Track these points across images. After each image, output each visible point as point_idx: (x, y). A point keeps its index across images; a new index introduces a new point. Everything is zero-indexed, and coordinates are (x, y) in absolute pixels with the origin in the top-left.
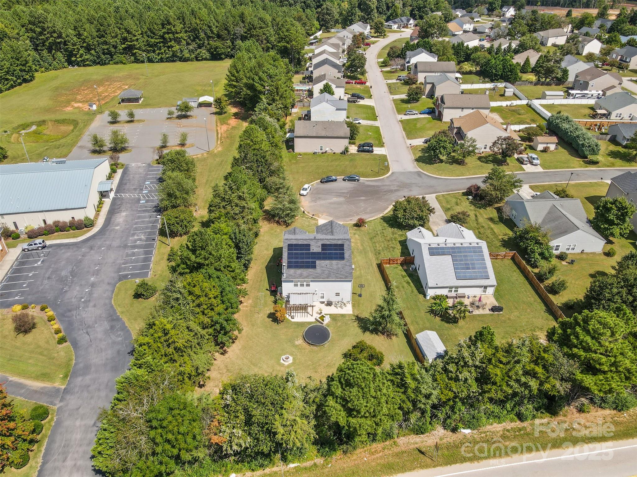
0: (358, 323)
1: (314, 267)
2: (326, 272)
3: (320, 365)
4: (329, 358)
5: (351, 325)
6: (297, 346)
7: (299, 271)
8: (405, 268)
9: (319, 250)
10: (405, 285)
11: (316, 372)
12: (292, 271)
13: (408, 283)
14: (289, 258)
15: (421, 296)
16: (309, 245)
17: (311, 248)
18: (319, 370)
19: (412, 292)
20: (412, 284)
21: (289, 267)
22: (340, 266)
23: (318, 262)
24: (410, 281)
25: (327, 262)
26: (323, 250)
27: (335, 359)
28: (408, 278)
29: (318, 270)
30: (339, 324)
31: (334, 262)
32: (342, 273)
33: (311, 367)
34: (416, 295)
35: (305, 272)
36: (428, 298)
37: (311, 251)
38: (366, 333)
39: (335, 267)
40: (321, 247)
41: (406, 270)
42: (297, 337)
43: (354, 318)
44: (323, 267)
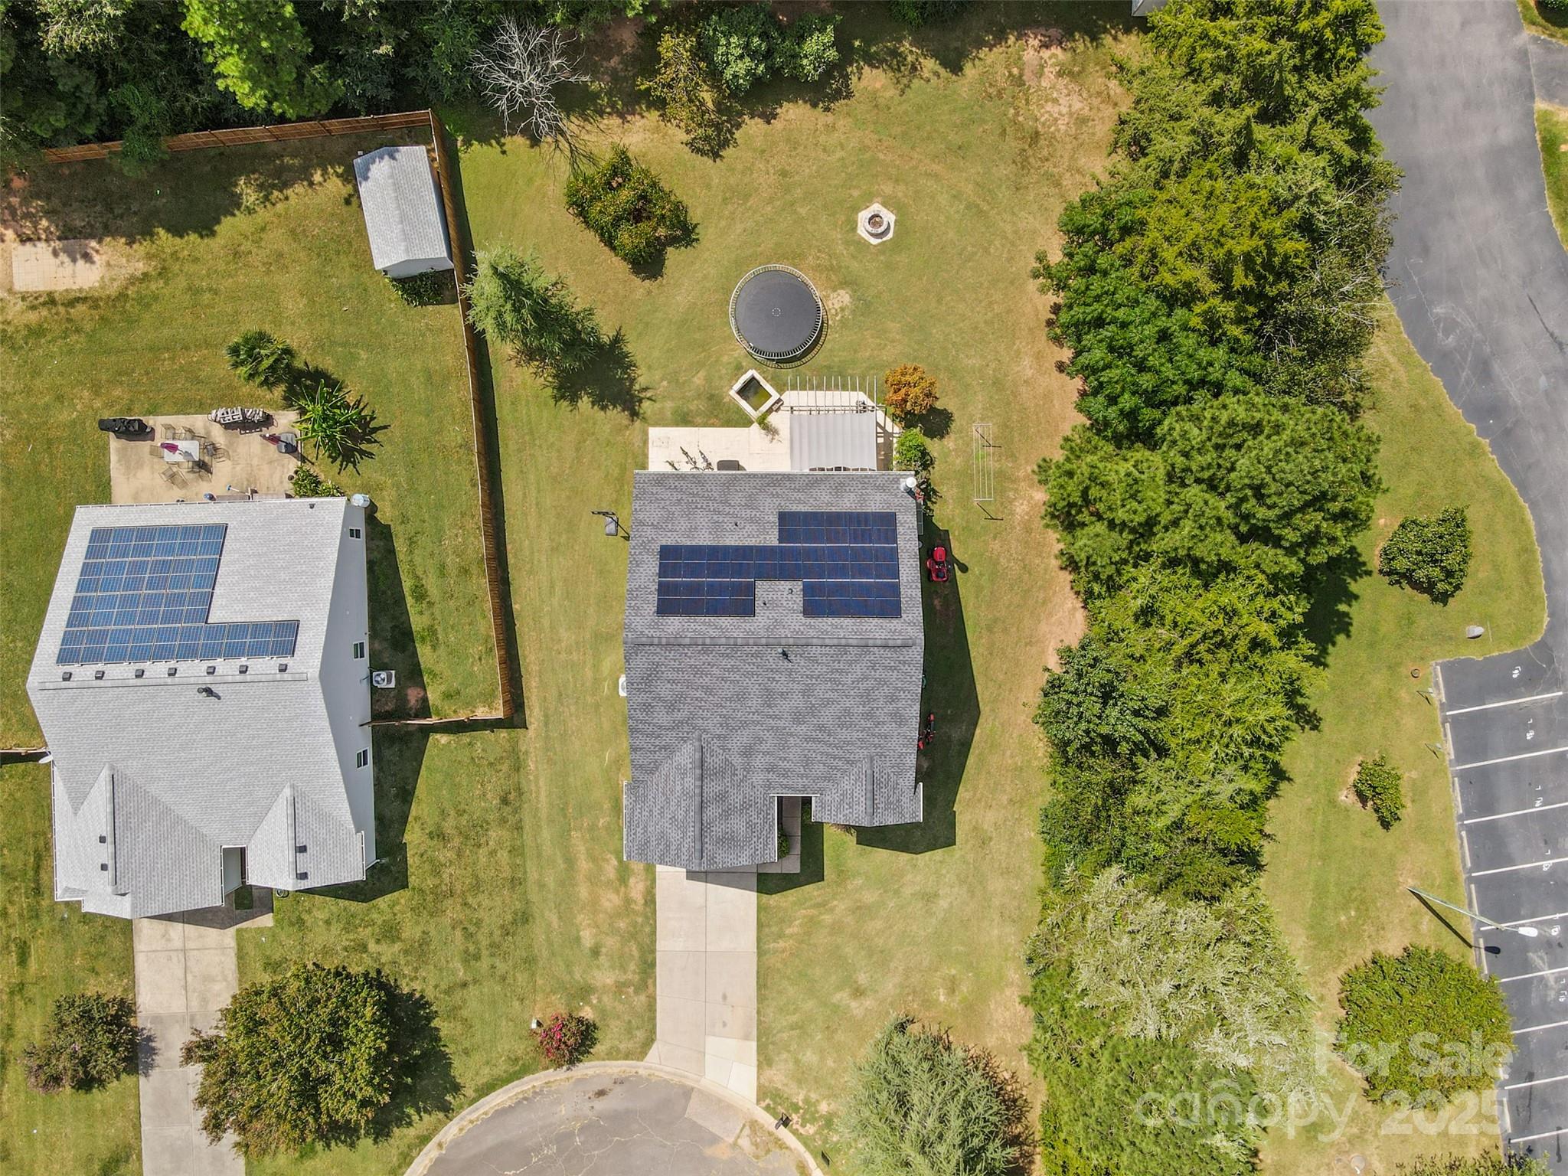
0: (633, 381)
1: (784, 517)
2: (737, 499)
3: (771, 200)
4: (739, 228)
5: (658, 374)
6: (844, 284)
7: (847, 504)
8: (413, 695)
9: (764, 590)
10: (431, 584)
11: (784, 174)
12: (875, 505)
13: (420, 595)
14: (893, 554)
15: (384, 515)
16: (812, 609)
17: (798, 600)
18: (773, 179)
19: (411, 542)
20: (407, 584)
21: (888, 521)
22: (683, 524)
23: (772, 539)
24: (410, 601)
25: (731, 540)
26: (750, 589)
27: (723, 223)
28: (418, 622)
29: (769, 509)
30: (699, 380)
31: (704, 539)
32: (676, 496)
33: (798, 192)
34: (404, 520)
35: (822, 502)
36: (359, 500)
37: (798, 586)
38: (612, 334)
39: (702, 521)
40: (758, 603)
41: (413, 674)
42: (844, 323)
43: (646, 404)
44: (752, 520)
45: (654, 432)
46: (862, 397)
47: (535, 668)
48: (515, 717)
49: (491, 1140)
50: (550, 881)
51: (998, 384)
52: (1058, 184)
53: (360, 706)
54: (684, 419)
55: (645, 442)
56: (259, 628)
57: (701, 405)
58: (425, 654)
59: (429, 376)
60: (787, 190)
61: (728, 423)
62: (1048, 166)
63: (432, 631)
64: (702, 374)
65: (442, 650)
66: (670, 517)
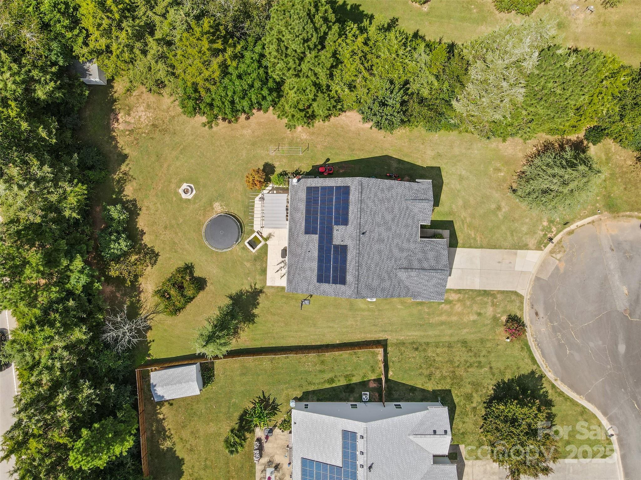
0: (247, 292)
1: (307, 232)
2: (299, 251)
3: (176, 233)
4: (187, 246)
5: (245, 281)
6: (211, 205)
7: (302, 206)
8: (372, 385)
9: (337, 240)
10: (328, 376)
11: (166, 228)
12: (303, 195)
13: (332, 381)
14: (324, 188)
15: (299, 394)
16: (345, 221)
17: (342, 227)
18: (167, 232)
19: (310, 383)
20: (327, 386)
21: (310, 190)
22: (308, 273)
23: (315, 238)
24: (334, 385)
25: (316, 254)
26: (336, 247)
28: (343, 382)
29: (304, 238)
30: (248, 265)
31: (315, 265)
32: (297, 275)
33: (173, 222)
34: (301, 386)
35: (301, 216)
36: (292, 404)
37: (335, 227)
39: (307, 265)
40: (342, 243)
41: (364, 385)
42: (227, 205)
43: (257, 287)
44: (307, 245)
45: (269, 284)
46: (257, 199)
47: (363, 335)
48: (382, 344)
49: (554, 359)
50: (450, 332)
51: (254, 144)
52: (174, 117)
53: (376, 407)
54: (264, 271)
55: (272, 287)
56: (345, 446)
57: (258, 264)
58: (355, 380)
59: (243, 374)
60: (173, 226)
61: (266, 253)
62: (166, 121)
63: (346, 376)
64: (245, 263)
65: (354, 373)
66: (305, 278)
